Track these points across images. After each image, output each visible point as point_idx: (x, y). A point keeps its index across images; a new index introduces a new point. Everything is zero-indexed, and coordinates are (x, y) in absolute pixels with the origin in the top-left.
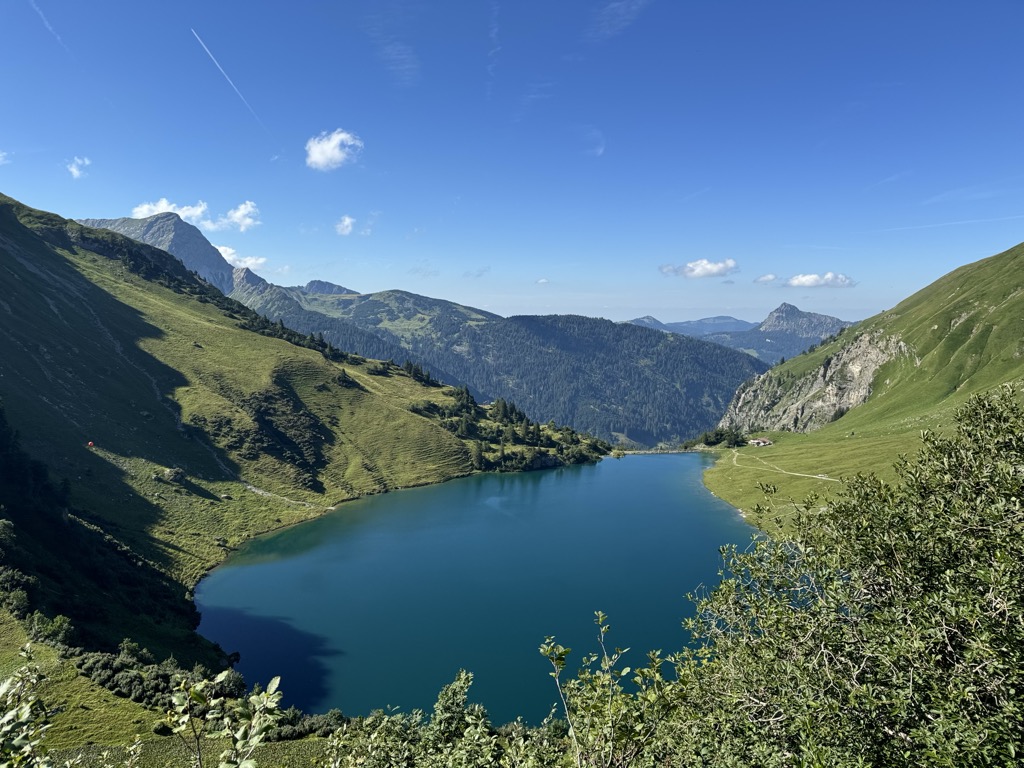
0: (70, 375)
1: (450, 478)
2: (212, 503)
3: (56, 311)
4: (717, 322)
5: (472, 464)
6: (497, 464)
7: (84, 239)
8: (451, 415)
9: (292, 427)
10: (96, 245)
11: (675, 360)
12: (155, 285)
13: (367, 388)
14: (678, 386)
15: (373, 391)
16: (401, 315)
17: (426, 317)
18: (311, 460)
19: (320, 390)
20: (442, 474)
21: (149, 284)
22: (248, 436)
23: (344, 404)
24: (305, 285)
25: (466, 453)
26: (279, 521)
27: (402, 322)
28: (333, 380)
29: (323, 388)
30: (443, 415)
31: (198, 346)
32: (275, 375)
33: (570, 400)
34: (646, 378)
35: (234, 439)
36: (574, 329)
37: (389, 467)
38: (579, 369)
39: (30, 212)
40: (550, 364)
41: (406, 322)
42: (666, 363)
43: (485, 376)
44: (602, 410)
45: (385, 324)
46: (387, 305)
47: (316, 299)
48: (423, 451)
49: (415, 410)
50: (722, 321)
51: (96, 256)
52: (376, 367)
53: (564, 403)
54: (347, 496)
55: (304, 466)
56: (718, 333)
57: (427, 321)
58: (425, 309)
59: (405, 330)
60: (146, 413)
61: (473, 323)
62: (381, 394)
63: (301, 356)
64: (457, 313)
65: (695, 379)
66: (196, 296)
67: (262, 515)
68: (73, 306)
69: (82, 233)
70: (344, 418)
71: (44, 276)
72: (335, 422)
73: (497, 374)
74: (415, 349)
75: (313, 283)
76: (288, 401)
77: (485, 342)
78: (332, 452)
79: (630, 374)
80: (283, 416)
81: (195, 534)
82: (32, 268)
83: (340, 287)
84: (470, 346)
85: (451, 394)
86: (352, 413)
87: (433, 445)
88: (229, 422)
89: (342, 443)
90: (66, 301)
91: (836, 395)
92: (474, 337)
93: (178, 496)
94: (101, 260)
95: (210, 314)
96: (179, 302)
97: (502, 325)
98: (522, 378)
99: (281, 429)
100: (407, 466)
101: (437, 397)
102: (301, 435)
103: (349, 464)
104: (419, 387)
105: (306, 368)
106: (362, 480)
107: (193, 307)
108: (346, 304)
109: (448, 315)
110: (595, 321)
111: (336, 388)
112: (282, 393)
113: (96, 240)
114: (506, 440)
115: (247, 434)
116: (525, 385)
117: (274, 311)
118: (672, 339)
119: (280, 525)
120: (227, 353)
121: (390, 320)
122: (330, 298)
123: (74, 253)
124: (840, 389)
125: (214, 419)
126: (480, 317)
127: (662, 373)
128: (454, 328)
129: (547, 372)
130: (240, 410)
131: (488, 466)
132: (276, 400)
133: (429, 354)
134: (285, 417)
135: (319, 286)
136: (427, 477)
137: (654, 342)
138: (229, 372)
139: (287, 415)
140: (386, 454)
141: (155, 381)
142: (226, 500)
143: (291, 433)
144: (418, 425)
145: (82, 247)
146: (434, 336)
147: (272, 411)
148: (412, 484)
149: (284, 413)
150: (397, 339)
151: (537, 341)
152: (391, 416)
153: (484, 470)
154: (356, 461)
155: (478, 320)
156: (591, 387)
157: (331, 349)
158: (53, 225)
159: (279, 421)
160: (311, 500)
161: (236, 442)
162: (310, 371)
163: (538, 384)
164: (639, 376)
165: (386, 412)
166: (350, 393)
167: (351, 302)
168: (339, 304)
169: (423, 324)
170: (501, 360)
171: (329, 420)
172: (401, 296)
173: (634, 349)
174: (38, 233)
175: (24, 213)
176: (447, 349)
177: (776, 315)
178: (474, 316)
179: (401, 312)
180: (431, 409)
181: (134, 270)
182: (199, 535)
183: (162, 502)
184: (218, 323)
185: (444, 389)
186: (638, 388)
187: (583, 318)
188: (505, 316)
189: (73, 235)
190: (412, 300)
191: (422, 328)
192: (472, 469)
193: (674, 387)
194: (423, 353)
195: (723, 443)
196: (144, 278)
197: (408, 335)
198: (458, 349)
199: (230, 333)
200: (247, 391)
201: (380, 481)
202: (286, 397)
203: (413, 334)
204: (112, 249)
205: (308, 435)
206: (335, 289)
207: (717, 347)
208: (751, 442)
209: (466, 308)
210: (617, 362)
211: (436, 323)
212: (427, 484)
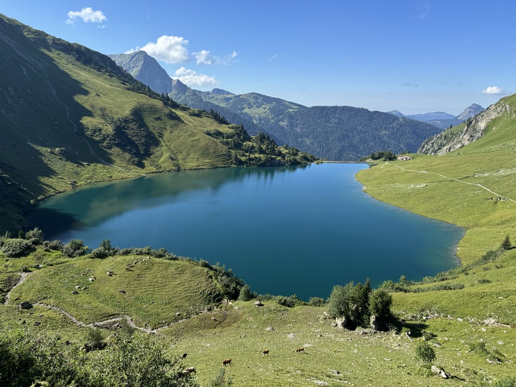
0: (22, 103)
1: (218, 167)
2: (77, 166)
3: (26, 73)
4: (436, 115)
5: (232, 162)
6: (245, 162)
7: (54, 43)
8: (228, 138)
9: (136, 136)
10: (61, 47)
11: (402, 132)
12: (88, 68)
13: (185, 121)
14: (402, 146)
15: (188, 123)
16: (255, 106)
17: (267, 107)
18: (142, 152)
19: (156, 120)
20: (212, 165)
21: (85, 67)
22: (108, 137)
23: (168, 127)
24: (211, 91)
25: (230, 156)
26: (111, 177)
27: (255, 109)
28: (165, 115)
29: (158, 119)
30: (223, 137)
31: (98, 95)
32: (133, 110)
33: (339, 151)
34: (384, 141)
35: (100, 138)
36: (346, 113)
37: (184, 159)
38: (346, 136)
39: (29, 30)
40: (330, 132)
41: (257, 109)
42: (396, 133)
43: (294, 138)
44: (356, 157)
45: (246, 110)
46: (249, 100)
47: (213, 97)
48: (205, 152)
49: (208, 134)
50: (439, 115)
51: (60, 52)
52: (194, 112)
53: (336, 153)
54: (155, 170)
55: (137, 154)
56: (434, 120)
57: (268, 109)
58: (268, 103)
59: (256, 113)
60: (57, 123)
61: (291, 110)
62: (192, 125)
63: (150, 102)
64: (284, 105)
65: (412, 142)
66: (107, 74)
67: (103, 174)
68: (36, 72)
69: (54, 41)
70: (166, 135)
71: (26, 58)
72: (161, 136)
73: (301, 137)
74: (260, 124)
75: (214, 90)
76: (136, 123)
77: (296, 120)
78: (155, 150)
79: (375, 139)
80: (132, 131)
81: (61, 178)
82: (20, 54)
83: (228, 92)
84: (288, 122)
85: (233, 128)
86: (171, 132)
87: (212, 151)
88: (100, 130)
89: (162, 146)
90: (34, 70)
91: (469, 140)
92: (291, 117)
93: (60, 161)
94: (62, 54)
95: (113, 82)
96: (98, 76)
97: (306, 111)
98: (314, 139)
99: (130, 137)
100: (194, 160)
101: (224, 129)
102: (139, 140)
103: (163, 157)
104: (216, 123)
105: (151, 108)
106: (166, 164)
107: (105, 79)
108: (228, 100)
109: (279, 106)
110: (359, 109)
111: (165, 119)
112: (134, 119)
113: (61, 44)
114: (256, 152)
115: (108, 136)
116: (315, 143)
117: (189, 101)
118: (402, 120)
119: (111, 179)
120: (113, 99)
121: (249, 108)
122: (220, 97)
123: (50, 51)
124: (471, 136)
125: (92, 128)
126: (296, 107)
127: (394, 138)
128: (281, 112)
129: (328, 137)
130: (108, 125)
131: (240, 163)
132: (130, 122)
133: (266, 126)
134: (133, 131)
135: (218, 91)
136: (204, 165)
137: (391, 122)
138: (109, 107)
139: (134, 130)
140: (185, 153)
141: (68, 109)
142: (86, 166)
143: (134, 139)
144: (205, 140)
145: (54, 48)
146: (270, 116)
147: (126, 127)
148: (194, 168)
149: (133, 129)
150: (251, 118)
151: (325, 120)
152: (193, 134)
153: (238, 165)
154: (166, 155)
155: (294, 109)
156: (351, 145)
157: (172, 101)
158: (40, 36)
159: (129, 133)
160: (134, 170)
161: (101, 140)
162: (153, 110)
163: (322, 143)
164: (380, 139)
165: (189, 133)
166: (173, 122)
167: (230, 99)
168: (224, 100)
169: (265, 111)
170: (304, 130)
171: (158, 134)
172: (256, 96)
173: (379, 125)
174: (32, 40)
175: (27, 30)
176: (276, 124)
177: (468, 110)
178: (294, 107)
179: (255, 104)
180: (218, 134)
181: (78, 59)
182: (63, 178)
183: (49, 162)
184: (116, 87)
185: (230, 126)
186: (379, 146)
187: (352, 107)
188: (309, 106)
189: (50, 42)
190: (261, 98)
191: (264, 113)
192: (231, 164)
193: (399, 146)
194: (264, 125)
195: (383, 158)
196: (83, 64)
197: (257, 116)
198: (282, 123)
199: (118, 91)
200: (116, 117)
201: (177, 165)
202: (136, 121)
203: (259, 116)
204: (68, 49)
205: (143, 140)
206: (225, 93)
207: (427, 125)
208: (399, 158)
209: (289, 102)
210: (368, 132)
211: (272, 110)
212: (202, 169)
